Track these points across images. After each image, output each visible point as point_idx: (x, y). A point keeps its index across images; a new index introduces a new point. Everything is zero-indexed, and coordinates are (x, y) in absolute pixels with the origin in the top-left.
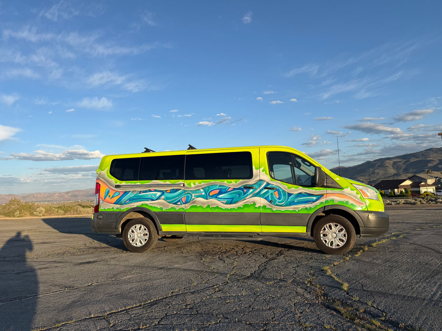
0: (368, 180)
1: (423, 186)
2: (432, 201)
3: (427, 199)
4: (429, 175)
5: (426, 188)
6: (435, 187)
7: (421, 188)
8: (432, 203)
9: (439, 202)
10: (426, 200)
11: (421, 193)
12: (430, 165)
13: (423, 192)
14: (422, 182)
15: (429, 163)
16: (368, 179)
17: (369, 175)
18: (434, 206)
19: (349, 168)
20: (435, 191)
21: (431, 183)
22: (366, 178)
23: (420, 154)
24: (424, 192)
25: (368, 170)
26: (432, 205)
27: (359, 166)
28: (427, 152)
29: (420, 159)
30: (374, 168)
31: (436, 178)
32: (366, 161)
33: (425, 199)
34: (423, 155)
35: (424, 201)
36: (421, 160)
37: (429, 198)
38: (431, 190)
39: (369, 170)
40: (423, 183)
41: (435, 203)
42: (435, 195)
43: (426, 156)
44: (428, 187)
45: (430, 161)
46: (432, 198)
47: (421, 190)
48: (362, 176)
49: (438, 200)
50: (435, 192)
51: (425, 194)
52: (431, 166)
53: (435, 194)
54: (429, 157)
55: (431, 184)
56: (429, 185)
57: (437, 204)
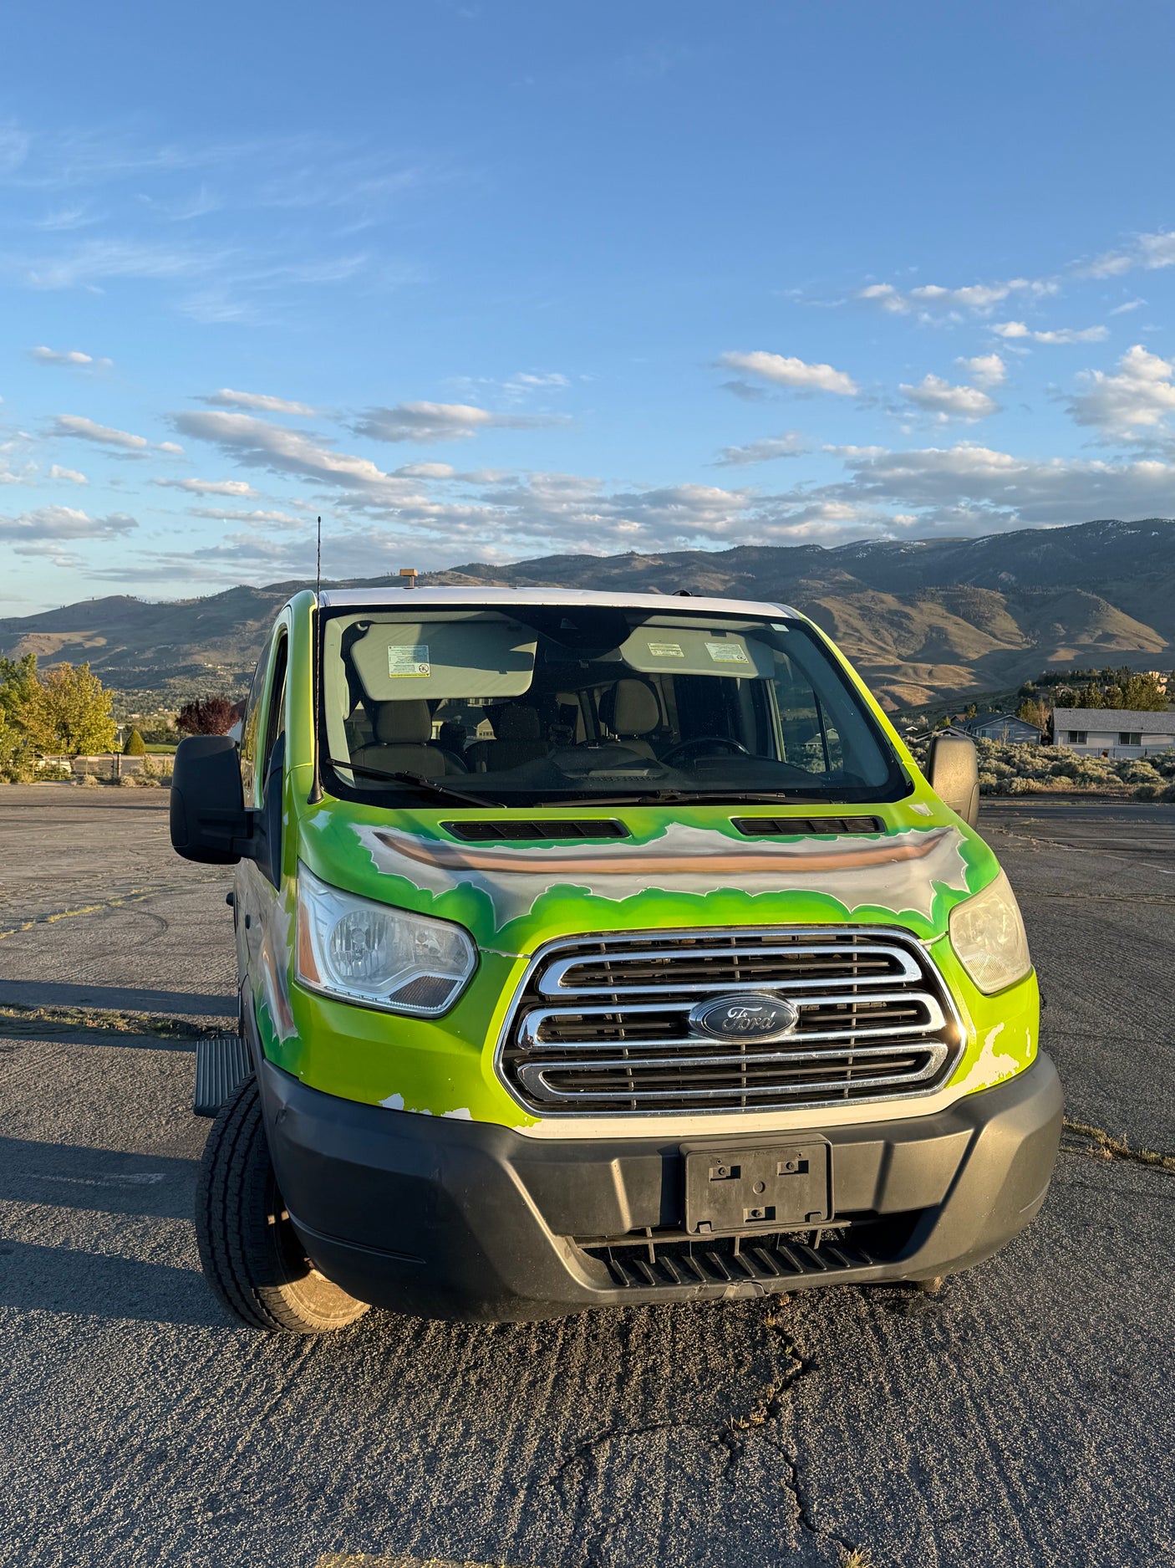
0: (237, 670)
16: (236, 664)
17: (243, 649)
19: (161, 606)
22: (228, 661)
25: (241, 627)
27: (205, 602)
28: (460, 576)
30: (263, 621)
32: (233, 587)
39: (244, 624)
48: (214, 647)
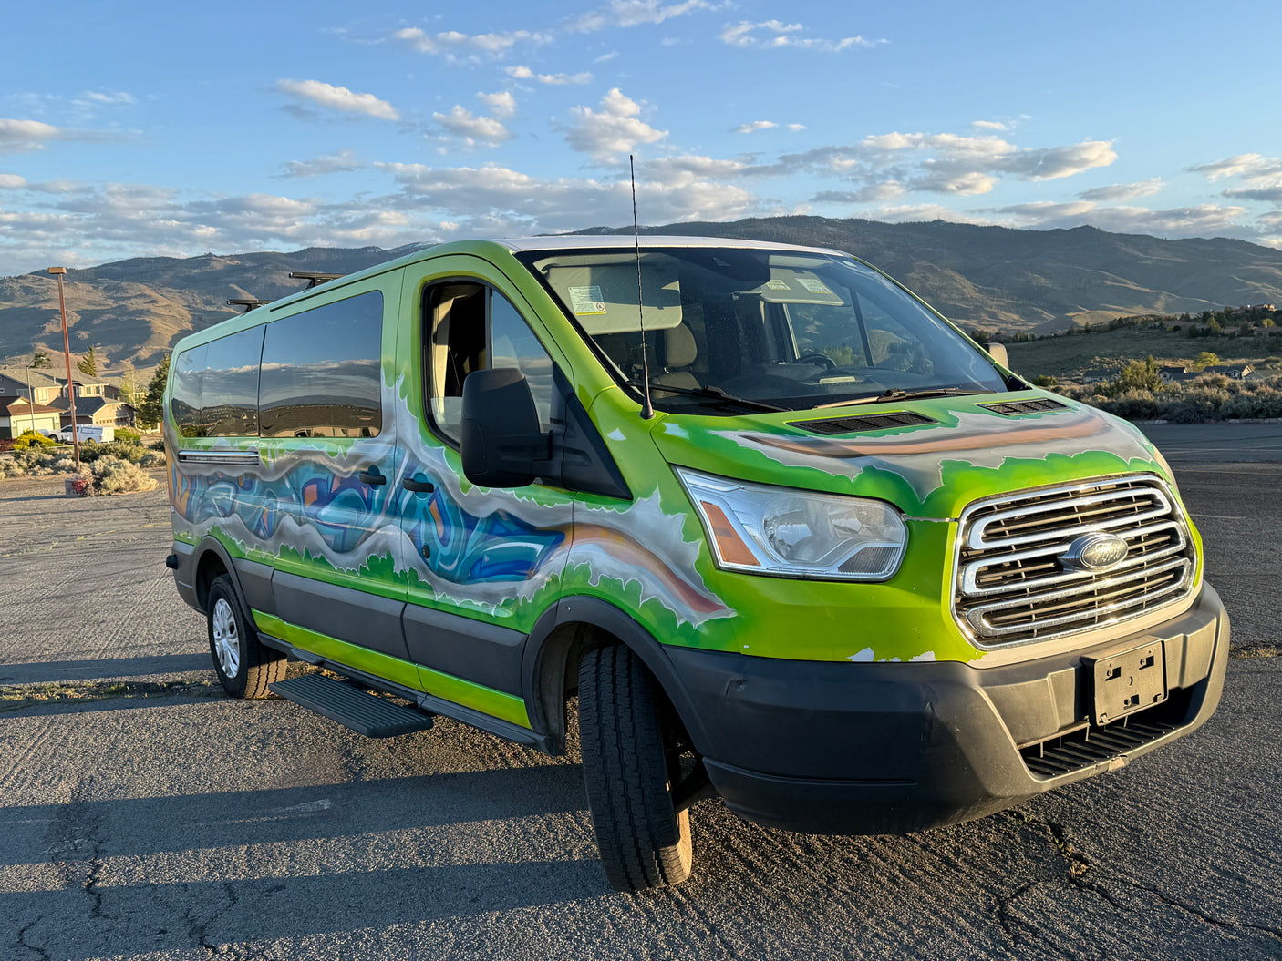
1: (23, 410)
2: (42, 464)
3: (28, 460)
4: (40, 374)
5: (29, 417)
6: (61, 414)
7: (13, 418)
8: (43, 472)
9: (63, 468)
10: (25, 464)
11: (14, 437)
12: (50, 328)
13: (20, 432)
14: (17, 398)
15: (48, 320)
18: (46, 485)
20: (58, 427)
21: (48, 402)
23: (15, 286)
24: (24, 434)
26: (41, 478)
29: (18, 305)
31: (63, 382)
33: (21, 461)
34: (27, 290)
35: (20, 466)
36: (22, 309)
37: (36, 453)
38: (47, 423)
40: (19, 402)
41: (52, 471)
42: (57, 441)
43: (37, 294)
44: (35, 416)
45: (49, 315)
46: (44, 455)
47: (13, 425)
49: (62, 462)
50: (58, 431)
51: (27, 439)
52: (53, 333)
53: (60, 439)
54: (48, 300)
55: (45, 403)
56: (40, 409)
57: (56, 476)
